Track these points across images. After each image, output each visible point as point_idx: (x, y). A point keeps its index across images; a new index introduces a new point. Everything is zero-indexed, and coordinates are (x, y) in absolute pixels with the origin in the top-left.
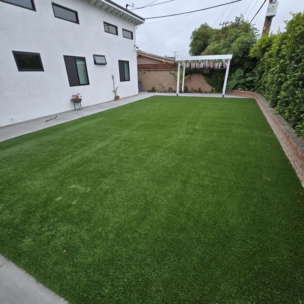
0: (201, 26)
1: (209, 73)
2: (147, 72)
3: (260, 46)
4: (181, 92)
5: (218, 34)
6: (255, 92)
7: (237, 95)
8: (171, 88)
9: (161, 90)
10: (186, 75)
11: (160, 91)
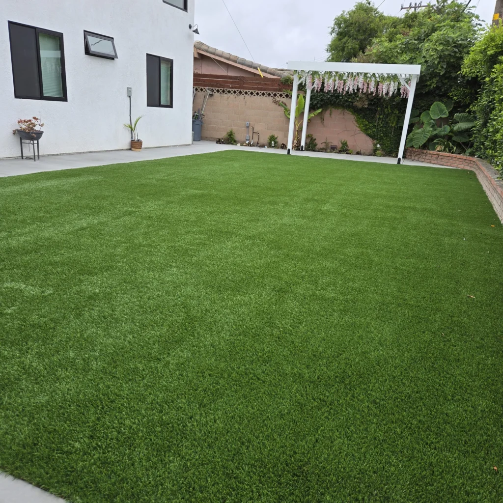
0: (357, 6)
1: (366, 106)
2: (216, 95)
3: (483, 52)
4: (298, 147)
5: (395, 27)
6: (475, 155)
7: (433, 162)
8: (276, 136)
9: (249, 140)
10: (312, 108)
11: (247, 142)
